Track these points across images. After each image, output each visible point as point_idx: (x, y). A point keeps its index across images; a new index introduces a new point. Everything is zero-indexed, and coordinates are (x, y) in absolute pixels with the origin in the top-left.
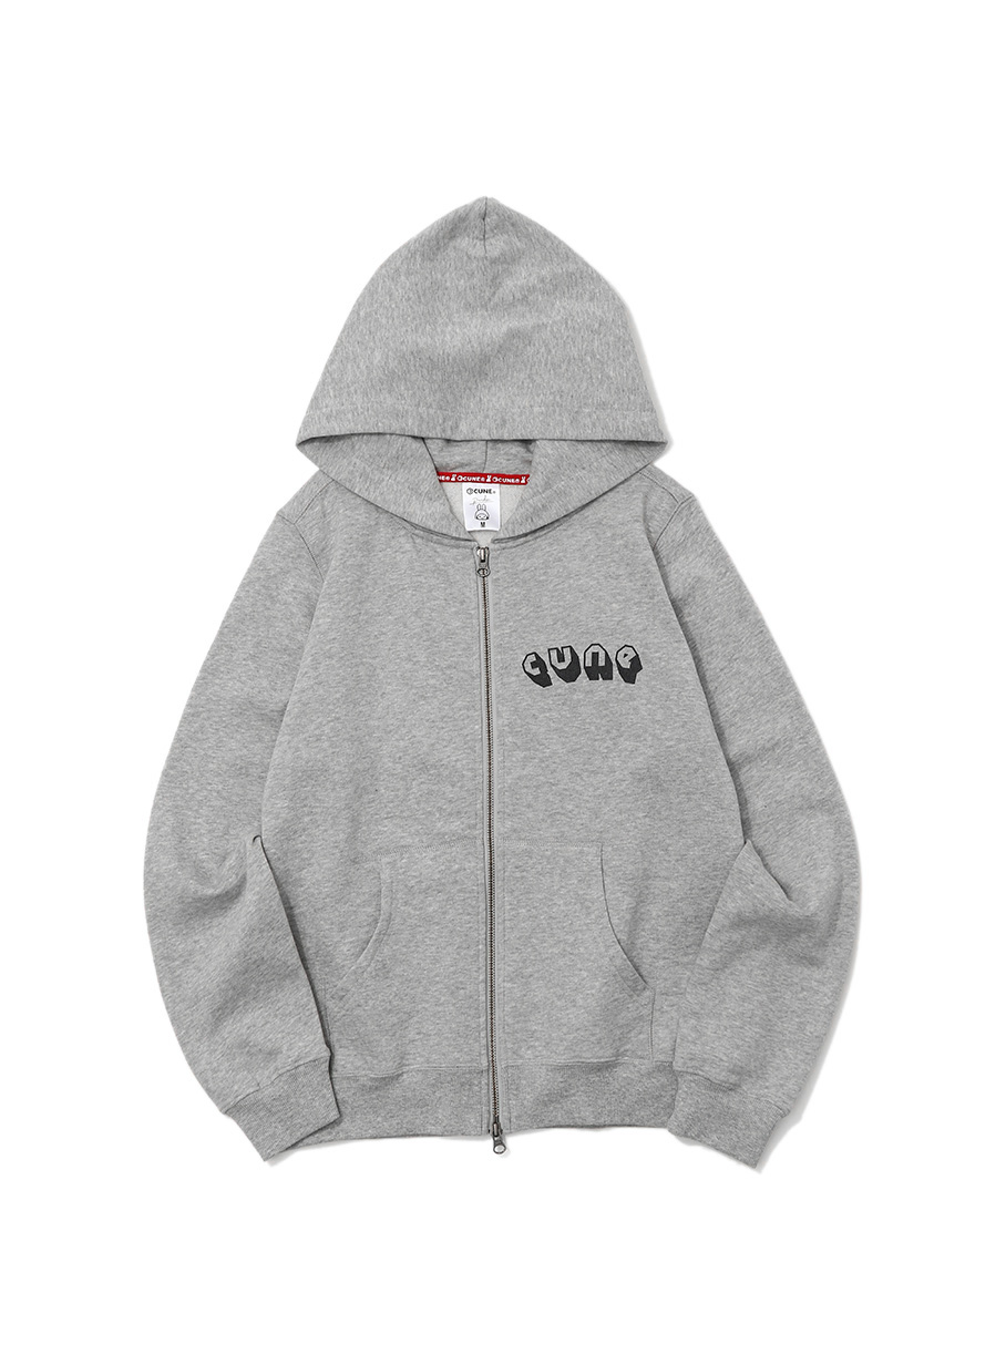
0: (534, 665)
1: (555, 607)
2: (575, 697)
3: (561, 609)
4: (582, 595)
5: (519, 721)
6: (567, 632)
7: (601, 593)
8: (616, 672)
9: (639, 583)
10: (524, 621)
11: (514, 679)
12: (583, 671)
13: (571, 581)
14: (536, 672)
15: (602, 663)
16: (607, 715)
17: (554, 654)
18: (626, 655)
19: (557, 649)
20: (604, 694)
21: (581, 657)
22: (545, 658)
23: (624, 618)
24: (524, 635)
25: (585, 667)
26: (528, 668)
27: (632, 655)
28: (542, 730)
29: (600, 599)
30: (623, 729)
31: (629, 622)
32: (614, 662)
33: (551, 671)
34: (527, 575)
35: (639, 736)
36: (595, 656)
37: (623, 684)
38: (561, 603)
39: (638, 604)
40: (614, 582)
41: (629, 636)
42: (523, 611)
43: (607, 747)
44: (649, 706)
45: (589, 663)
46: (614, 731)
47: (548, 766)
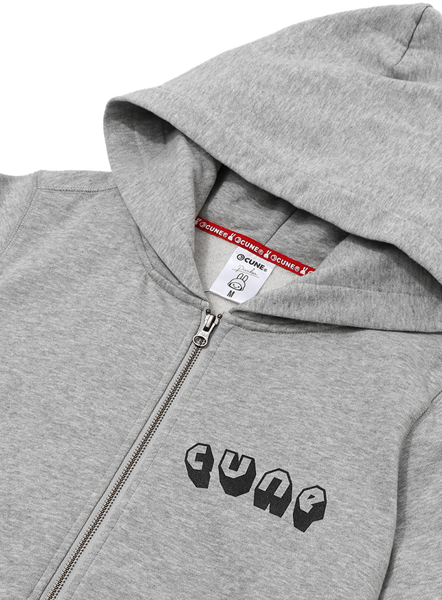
0: (199, 457)
1: (259, 410)
2: (225, 513)
3: (265, 416)
4: (297, 411)
5: (146, 511)
6: (258, 443)
7: (320, 420)
8: (290, 511)
9: (369, 427)
10: (216, 408)
11: (168, 462)
12: (252, 491)
13: (294, 392)
14: (198, 466)
15: (279, 493)
16: (251, 550)
17: (229, 458)
18: (311, 497)
19: (236, 454)
20: (262, 527)
21: (259, 476)
22: (217, 458)
23: (333, 458)
24: (207, 422)
25: (257, 489)
26: (192, 458)
27: (319, 498)
28: (166, 533)
29: (316, 424)
30: (260, 574)
31: (335, 464)
32: (294, 500)
33: (214, 474)
34: (247, 364)
35: (276, 592)
36: (276, 483)
37: (292, 527)
38: (269, 410)
39: (358, 450)
40: (342, 416)
41: (327, 478)
42: (221, 399)
43: (232, 589)
44: (308, 565)
45: (264, 487)
46: (248, 572)
47: (149, 578)
